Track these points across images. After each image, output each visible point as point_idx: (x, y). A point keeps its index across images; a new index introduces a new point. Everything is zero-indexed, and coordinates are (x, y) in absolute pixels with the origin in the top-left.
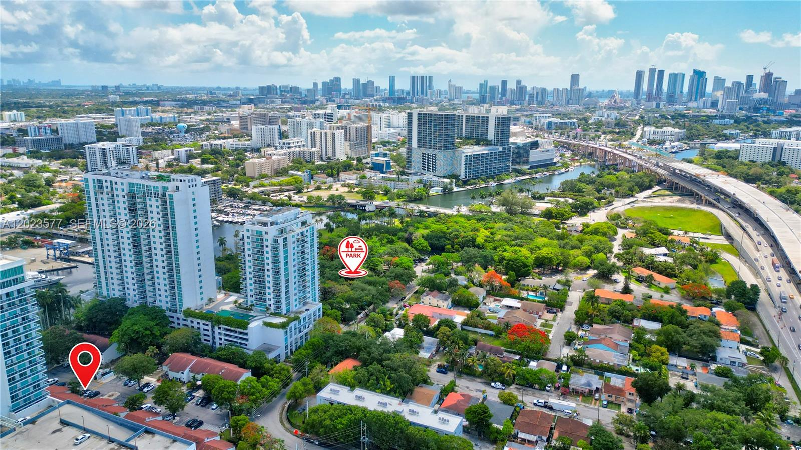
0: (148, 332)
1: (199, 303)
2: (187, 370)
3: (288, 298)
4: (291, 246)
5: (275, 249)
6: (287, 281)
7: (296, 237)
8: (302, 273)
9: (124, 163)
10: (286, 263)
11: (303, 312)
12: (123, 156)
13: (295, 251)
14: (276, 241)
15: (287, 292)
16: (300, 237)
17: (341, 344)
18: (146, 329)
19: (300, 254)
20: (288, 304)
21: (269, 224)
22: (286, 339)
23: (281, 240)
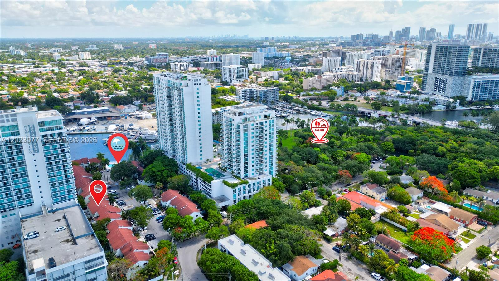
0: (159, 173)
1: (199, 161)
2: (169, 202)
3: (246, 168)
4: (250, 131)
5: (238, 132)
6: (246, 155)
7: (255, 125)
8: (260, 151)
9: (240, 78)
10: (246, 143)
11: (256, 179)
12: (241, 73)
13: (254, 135)
14: (238, 126)
15: (246, 163)
16: (259, 125)
17: (262, 208)
18: (159, 171)
19: (259, 138)
20: (246, 172)
21: (237, 114)
22: (235, 196)
23: (242, 127)
